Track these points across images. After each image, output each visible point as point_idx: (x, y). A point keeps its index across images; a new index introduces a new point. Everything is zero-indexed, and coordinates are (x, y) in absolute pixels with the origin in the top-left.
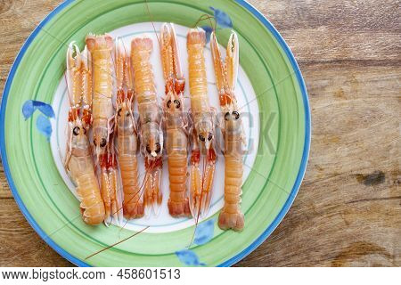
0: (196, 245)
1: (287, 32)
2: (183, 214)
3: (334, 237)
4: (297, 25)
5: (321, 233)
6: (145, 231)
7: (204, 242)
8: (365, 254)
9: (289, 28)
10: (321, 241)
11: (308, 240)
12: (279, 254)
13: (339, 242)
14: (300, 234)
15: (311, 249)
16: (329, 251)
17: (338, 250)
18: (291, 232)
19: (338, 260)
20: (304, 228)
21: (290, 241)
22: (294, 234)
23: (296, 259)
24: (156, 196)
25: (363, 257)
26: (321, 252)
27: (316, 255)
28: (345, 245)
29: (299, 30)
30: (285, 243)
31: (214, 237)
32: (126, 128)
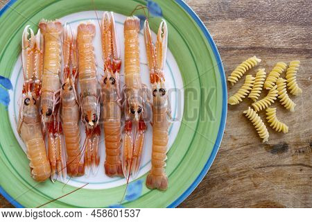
0: (126, 201)
1: (209, 22)
2: (117, 174)
3: (244, 196)
4: (219, 17)
5: (233, 193)
6: (85, 187)
7: (132, 199)
9: (212, 19)
10: (233, 199)
11: (222, 198)
18: (208, 191)
20: (218, 189)
21: (207, 199)
22: (211, 193)
24: (94, 158)
28: (253, 204)
29: (220, 21)
30: (202, 201)
31: (142, 194)
32: (69, 100)
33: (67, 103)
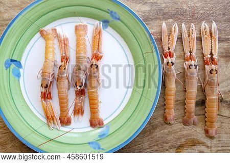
0: (99, 139)
1: (151, 22)
3: (177, 136)
4: (156, 19)
5: (169, 133)
6: (72, 131)
7: (103, 137)
8: (194, 145)
9: (152, 20)
10: (169, 138)
11: (162, 137)
12: (146, 145)
13: (179, 139)
14: (158, 134)
15: (164, 142)
16: (174, 143)
17: (179, 143)
18: (153, 133)
19: (179, 149)
20: (159, 131)
21: (152, 138)
22: (155, 134)
23: (156, 148)
24: (80, 111)
25: (193, 147)
26: (169, 144)
27: (167, 146)
28: (183, 140)
29: (158, 21)
30: (149, 139)
31: (109, 134)
32: (63, 76)
33: (62, 77)
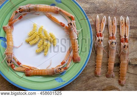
1: (90, 14)
4: (93, 13)
5: (98, 82)
8: (112, 90)
15: (94, 87)
16: (100, 88)
17: (103, 88)
18: (88, 81)
